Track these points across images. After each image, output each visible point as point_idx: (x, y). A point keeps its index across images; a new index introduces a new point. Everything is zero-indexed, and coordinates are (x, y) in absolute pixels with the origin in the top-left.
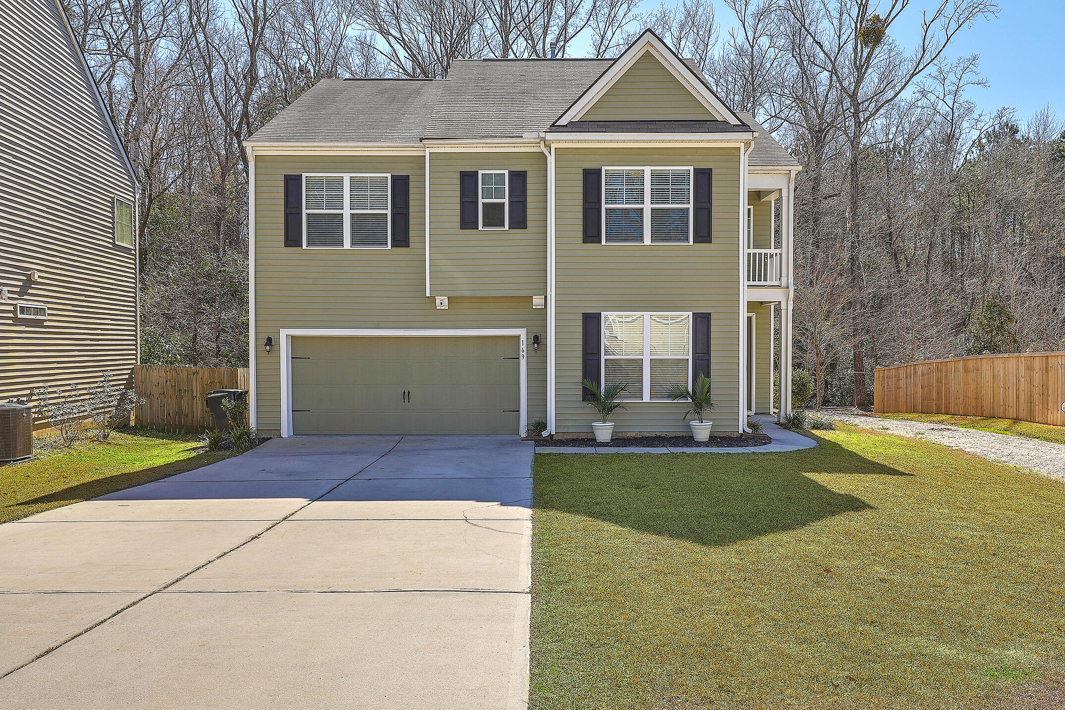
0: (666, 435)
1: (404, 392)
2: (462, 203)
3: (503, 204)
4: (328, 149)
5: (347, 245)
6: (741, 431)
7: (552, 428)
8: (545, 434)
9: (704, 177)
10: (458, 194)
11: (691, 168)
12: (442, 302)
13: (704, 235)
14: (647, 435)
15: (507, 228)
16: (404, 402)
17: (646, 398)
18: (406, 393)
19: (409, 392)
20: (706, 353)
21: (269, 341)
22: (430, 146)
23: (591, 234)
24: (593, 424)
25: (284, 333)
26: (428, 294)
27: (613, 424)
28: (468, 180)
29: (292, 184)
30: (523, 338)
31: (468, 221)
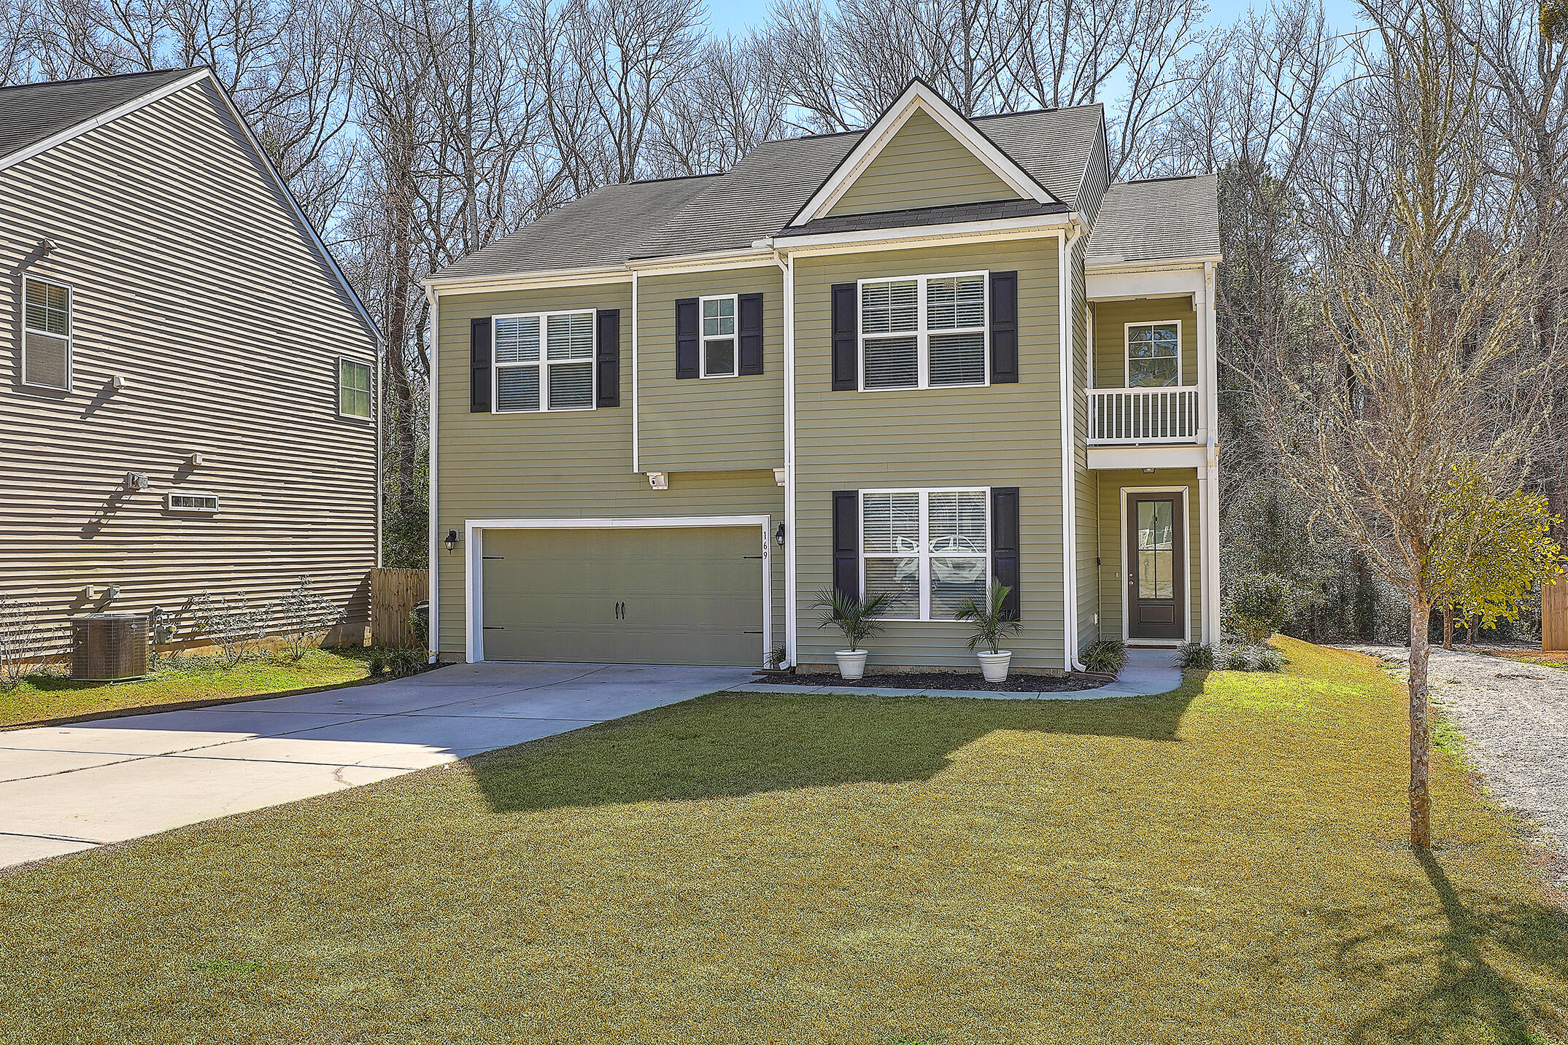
0: (955, 671)
1: (617, 605)
2: (679, 343)
3: (732, 341)
4: (520, 281)
5: (544, 407)
6: (1068, 669)
7: (792, 658)
8: (783, 666)
9: (1005, 285)
10: (673, 331)
11: (986, 273)
12: (659, 481)
13: (1006, 371)
14: (927, 670)
15: (736, 374)
16: (617, 618)
17: (925, 616)
18: (620, 606)
19: (623, 605)
20: (1012, 549)
21: (452, 537)
22: (636, 268)
23: (843, 379)
24: (837, 653)
25: (470, 524)
26: (636, 470)
27: (866, 652)
28: (686, 310)
29: (480, 329)
30: (766, 529)
31: (686, 369)
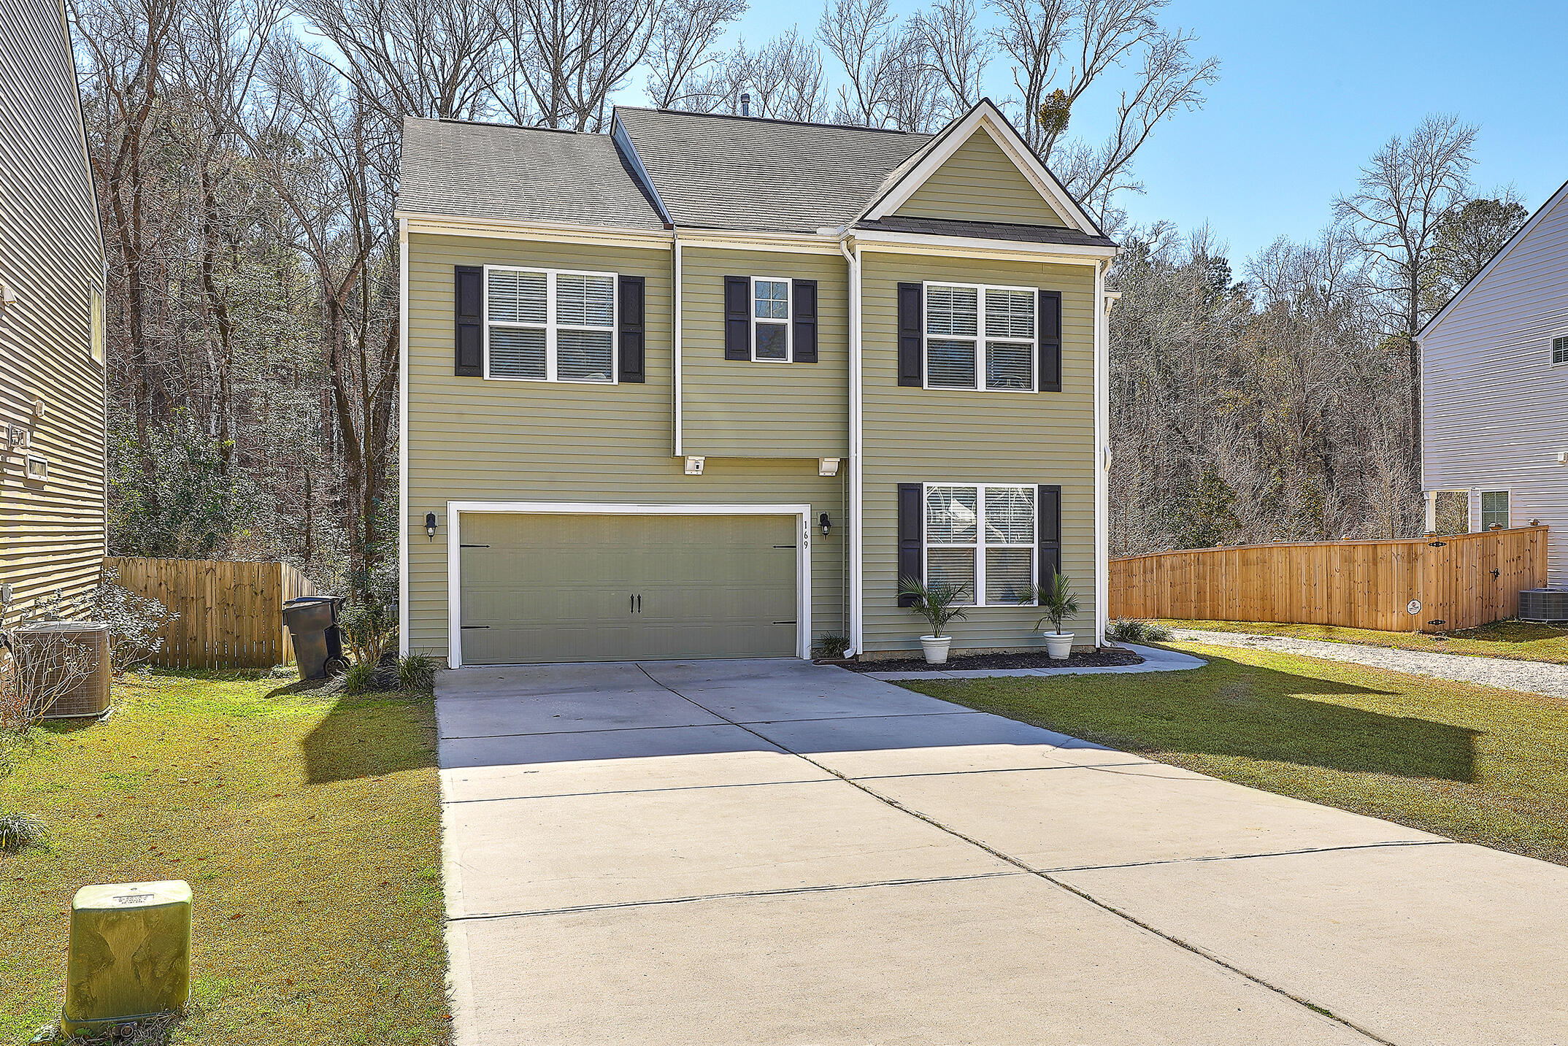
0: (1005, 652)
1: (632, 598)
2: (728, 322)
3: (785, 326)
4: (526, 230)
5: (552, 374)
6: (1098, 646)
7: (857, 645)
8: (848, 654)
9: (1051, 302)
10: (721, 308)
11: (1036, 290)
12: (693, 464)
13: (1052, 381)
14: (981, 652)
15: (790, 360)
16: (632, 611)
17: (981, 602)
18: (636, 599)
19: (639, 597)
20: (1054, 540)
21: (431, 520)
22: (683, 237)
23: (909, 376)
24: (922, 638)
25: (454, 508)
26: (678, 453)
27: (950, 638)
28: (736, 290)
29: (467, 281)
30: (807, 517)
31: (736, 348)
